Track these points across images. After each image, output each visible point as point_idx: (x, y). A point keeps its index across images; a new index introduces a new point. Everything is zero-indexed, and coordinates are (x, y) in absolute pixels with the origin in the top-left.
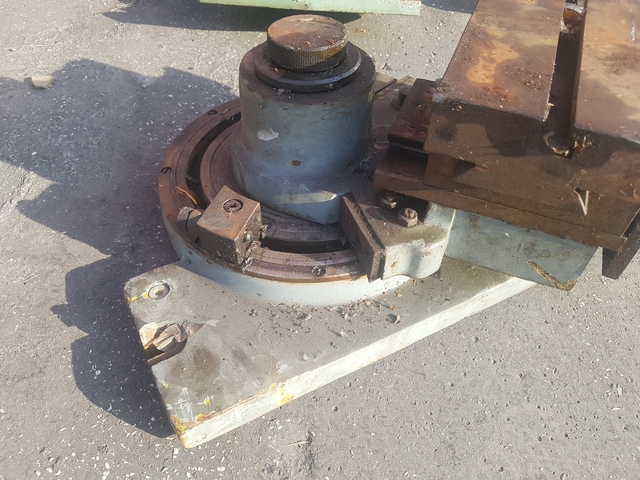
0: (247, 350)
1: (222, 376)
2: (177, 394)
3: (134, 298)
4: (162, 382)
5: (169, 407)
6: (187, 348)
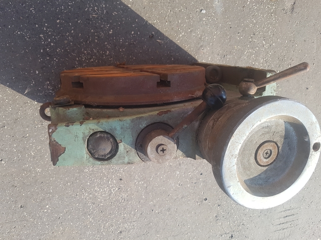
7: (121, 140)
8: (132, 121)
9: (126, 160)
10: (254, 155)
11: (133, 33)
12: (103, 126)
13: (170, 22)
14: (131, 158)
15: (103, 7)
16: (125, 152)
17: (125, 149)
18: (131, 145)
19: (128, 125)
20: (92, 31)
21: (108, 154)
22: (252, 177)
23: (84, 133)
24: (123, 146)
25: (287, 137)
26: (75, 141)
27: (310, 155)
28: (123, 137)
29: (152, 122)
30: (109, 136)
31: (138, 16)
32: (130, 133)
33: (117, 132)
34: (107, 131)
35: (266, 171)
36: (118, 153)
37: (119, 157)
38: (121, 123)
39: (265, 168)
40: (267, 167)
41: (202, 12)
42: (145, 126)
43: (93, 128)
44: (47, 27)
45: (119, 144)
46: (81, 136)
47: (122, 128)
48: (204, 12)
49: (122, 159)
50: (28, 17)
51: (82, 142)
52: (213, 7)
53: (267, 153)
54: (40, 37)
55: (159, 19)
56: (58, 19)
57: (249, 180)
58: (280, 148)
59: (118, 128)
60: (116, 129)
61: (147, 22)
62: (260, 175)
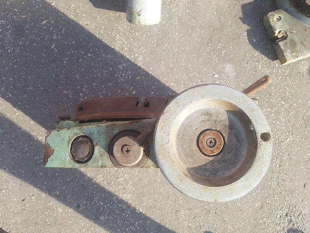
0: (304, 42)
1: (298, 48)
2: (287, 51)
3: (271, 20)
4: (282, 47)
5: (285, 54)
6: (288, 38)
7: (97, 144)
8: (107, 127)
9: (100, 163)
10: (195, 142)
11: (152, 93)
12: (84, 131)
13: (185, 85)
14: (104, 162)
15: (129, 74)
16: (100, 155)
17: (99, 152)
18: (105, 149)
19: (103, 130)
20: (119, 91)
21: (85, 157)
22: (195, 166)
23: (69, 137)
24: (98, 149)
25: (231, 127)
26: (62, 143)
27: (259, 145)
28: (98, 140)
29: (124, 129)
30: (88, 139)
31: (157, 81)
32: (105, 137)
33: (94, 136)
34: (87, 135)
35: (212, 161)
36: (94, 156)
37: (94, 160)
38: (98, 128)
39: (211, 159)
40: (213, 158)
41: (215, 76)
42: (118, 132)
43: (77, 132)
44: (86, 89)
45: (95, 147)
46: (67, 139)
47: (98, 133)
48: (216, 76)
49: (97, 162)
50: (74, 81)
51: (67, 144)
52: (224, 72)
53: (211, 142)
54: (80, 96)
55: (175, 82)
56: (95, 82)
57: (192, 168)
58: (226, 139)
59: (96, 133)
60: (93, 133)
61: (165, 85)
62: (205, 165)
